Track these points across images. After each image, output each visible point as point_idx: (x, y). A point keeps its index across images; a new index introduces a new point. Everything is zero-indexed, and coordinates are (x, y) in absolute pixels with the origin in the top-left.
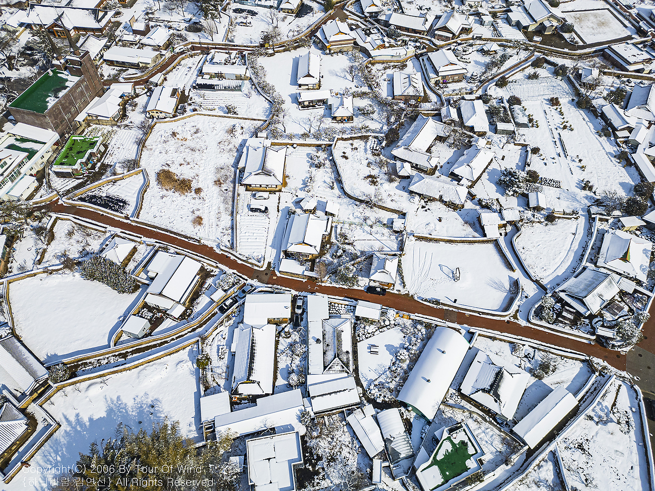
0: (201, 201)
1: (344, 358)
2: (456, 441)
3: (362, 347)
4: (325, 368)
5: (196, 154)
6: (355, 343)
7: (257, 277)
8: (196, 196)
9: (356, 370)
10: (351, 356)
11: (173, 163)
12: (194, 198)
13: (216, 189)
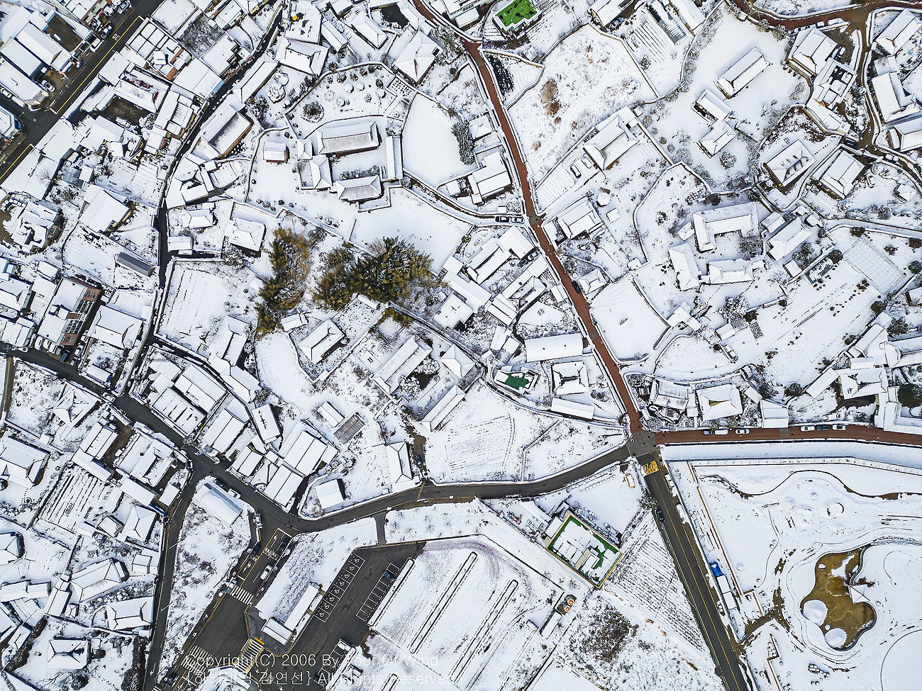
0: (552, 130)
1: (522, 303)
2: (525, 377)
3: (538, 305)
4: (511, 298)
5: (586, 85)
6: (537, 299)
7: (530, 217)
8: (552, 123)
9: (523, 312)
10: (527, 304)
11: (565, 79)
12: (550, 124)
13: (569, 128)
